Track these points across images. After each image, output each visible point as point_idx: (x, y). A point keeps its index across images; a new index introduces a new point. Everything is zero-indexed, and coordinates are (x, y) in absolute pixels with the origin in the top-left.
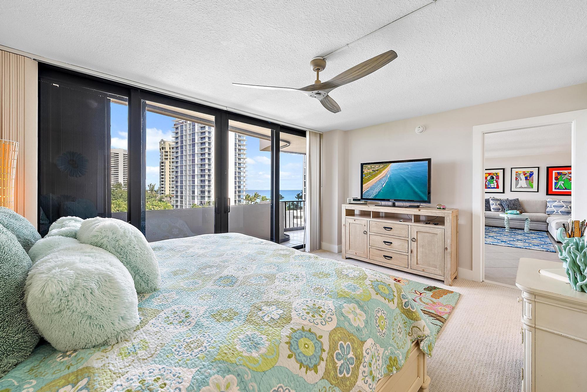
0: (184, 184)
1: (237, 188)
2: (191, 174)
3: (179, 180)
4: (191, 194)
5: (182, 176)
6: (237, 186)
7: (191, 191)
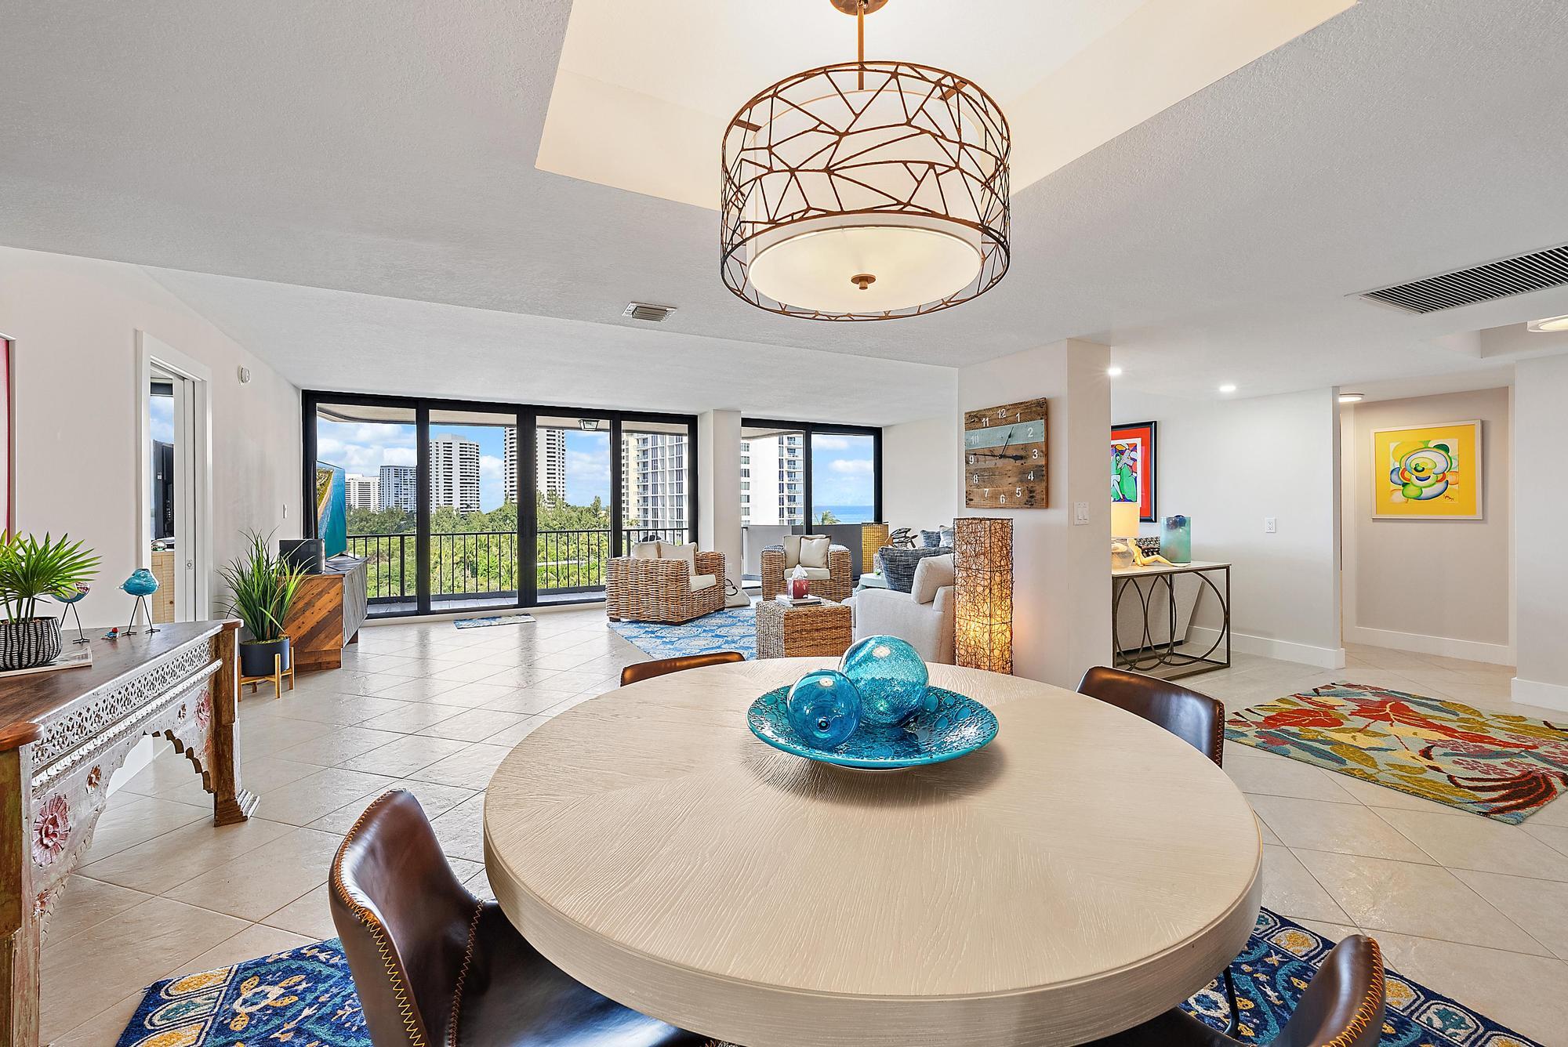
0: (660, 494)
1: (786, 501)
2: (675, 469)
3: (650, 483)
4: (676, 518)
5: (655, 474)
6: (785, 497)
7: (675, 510)
